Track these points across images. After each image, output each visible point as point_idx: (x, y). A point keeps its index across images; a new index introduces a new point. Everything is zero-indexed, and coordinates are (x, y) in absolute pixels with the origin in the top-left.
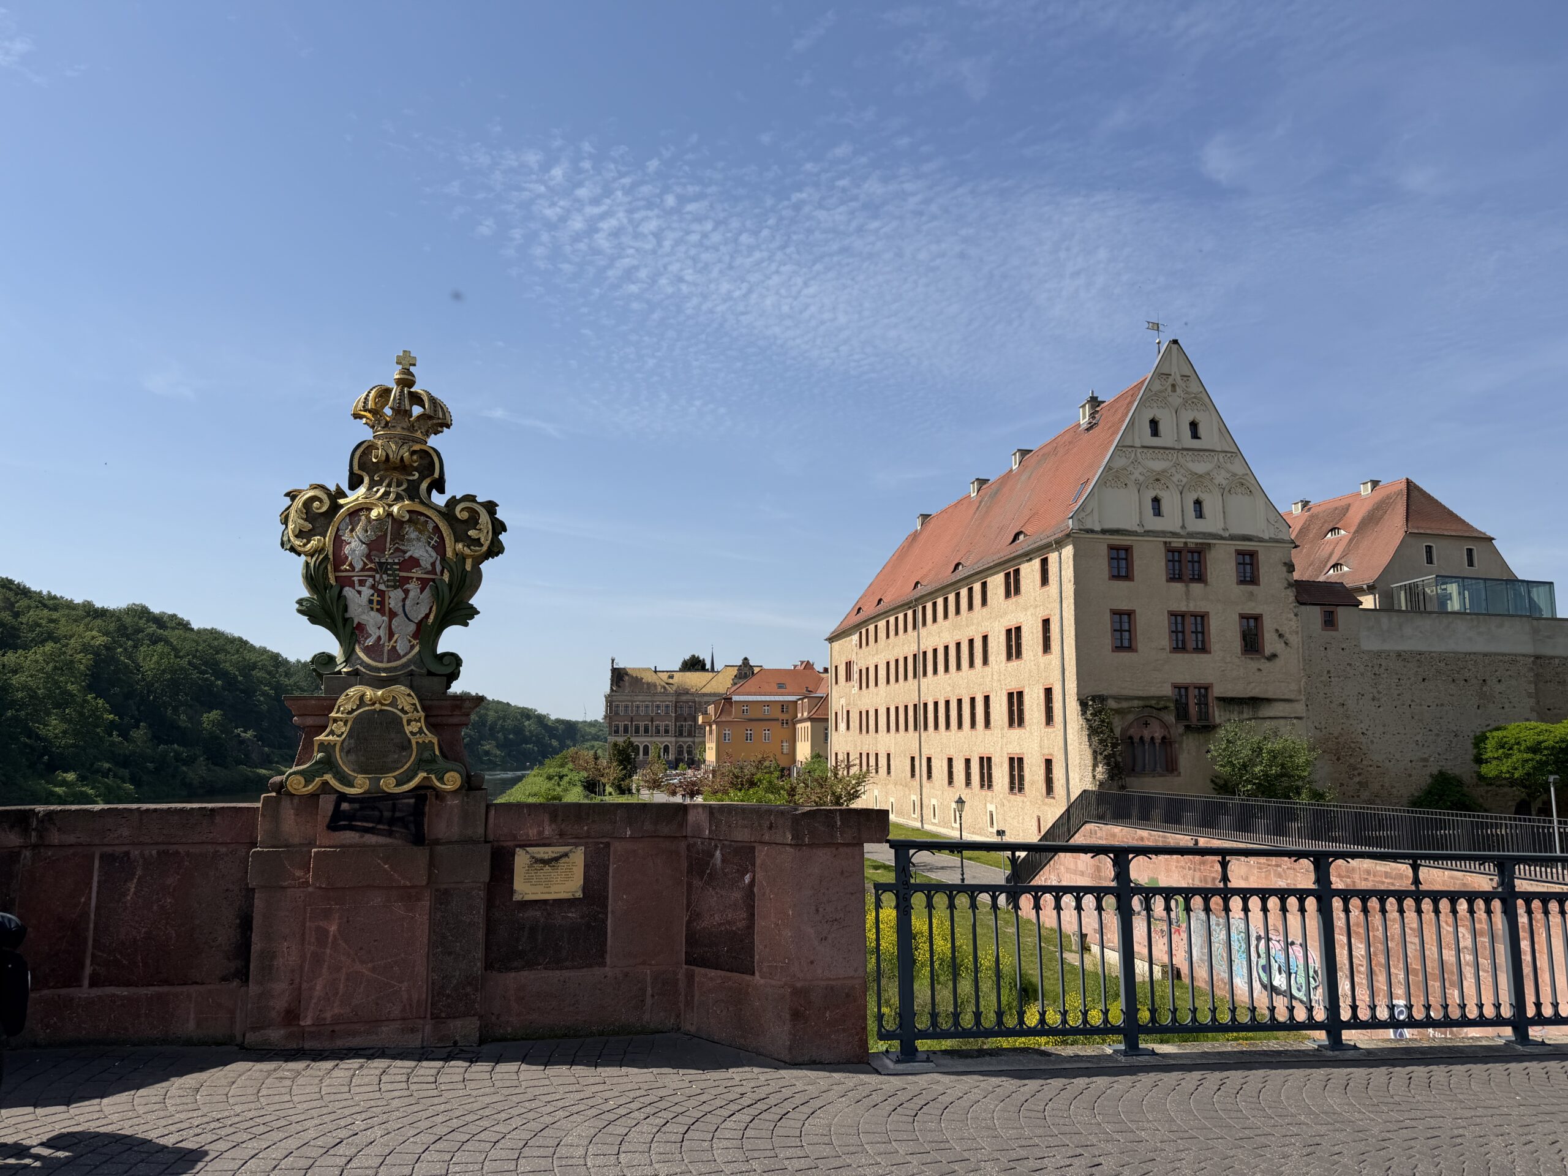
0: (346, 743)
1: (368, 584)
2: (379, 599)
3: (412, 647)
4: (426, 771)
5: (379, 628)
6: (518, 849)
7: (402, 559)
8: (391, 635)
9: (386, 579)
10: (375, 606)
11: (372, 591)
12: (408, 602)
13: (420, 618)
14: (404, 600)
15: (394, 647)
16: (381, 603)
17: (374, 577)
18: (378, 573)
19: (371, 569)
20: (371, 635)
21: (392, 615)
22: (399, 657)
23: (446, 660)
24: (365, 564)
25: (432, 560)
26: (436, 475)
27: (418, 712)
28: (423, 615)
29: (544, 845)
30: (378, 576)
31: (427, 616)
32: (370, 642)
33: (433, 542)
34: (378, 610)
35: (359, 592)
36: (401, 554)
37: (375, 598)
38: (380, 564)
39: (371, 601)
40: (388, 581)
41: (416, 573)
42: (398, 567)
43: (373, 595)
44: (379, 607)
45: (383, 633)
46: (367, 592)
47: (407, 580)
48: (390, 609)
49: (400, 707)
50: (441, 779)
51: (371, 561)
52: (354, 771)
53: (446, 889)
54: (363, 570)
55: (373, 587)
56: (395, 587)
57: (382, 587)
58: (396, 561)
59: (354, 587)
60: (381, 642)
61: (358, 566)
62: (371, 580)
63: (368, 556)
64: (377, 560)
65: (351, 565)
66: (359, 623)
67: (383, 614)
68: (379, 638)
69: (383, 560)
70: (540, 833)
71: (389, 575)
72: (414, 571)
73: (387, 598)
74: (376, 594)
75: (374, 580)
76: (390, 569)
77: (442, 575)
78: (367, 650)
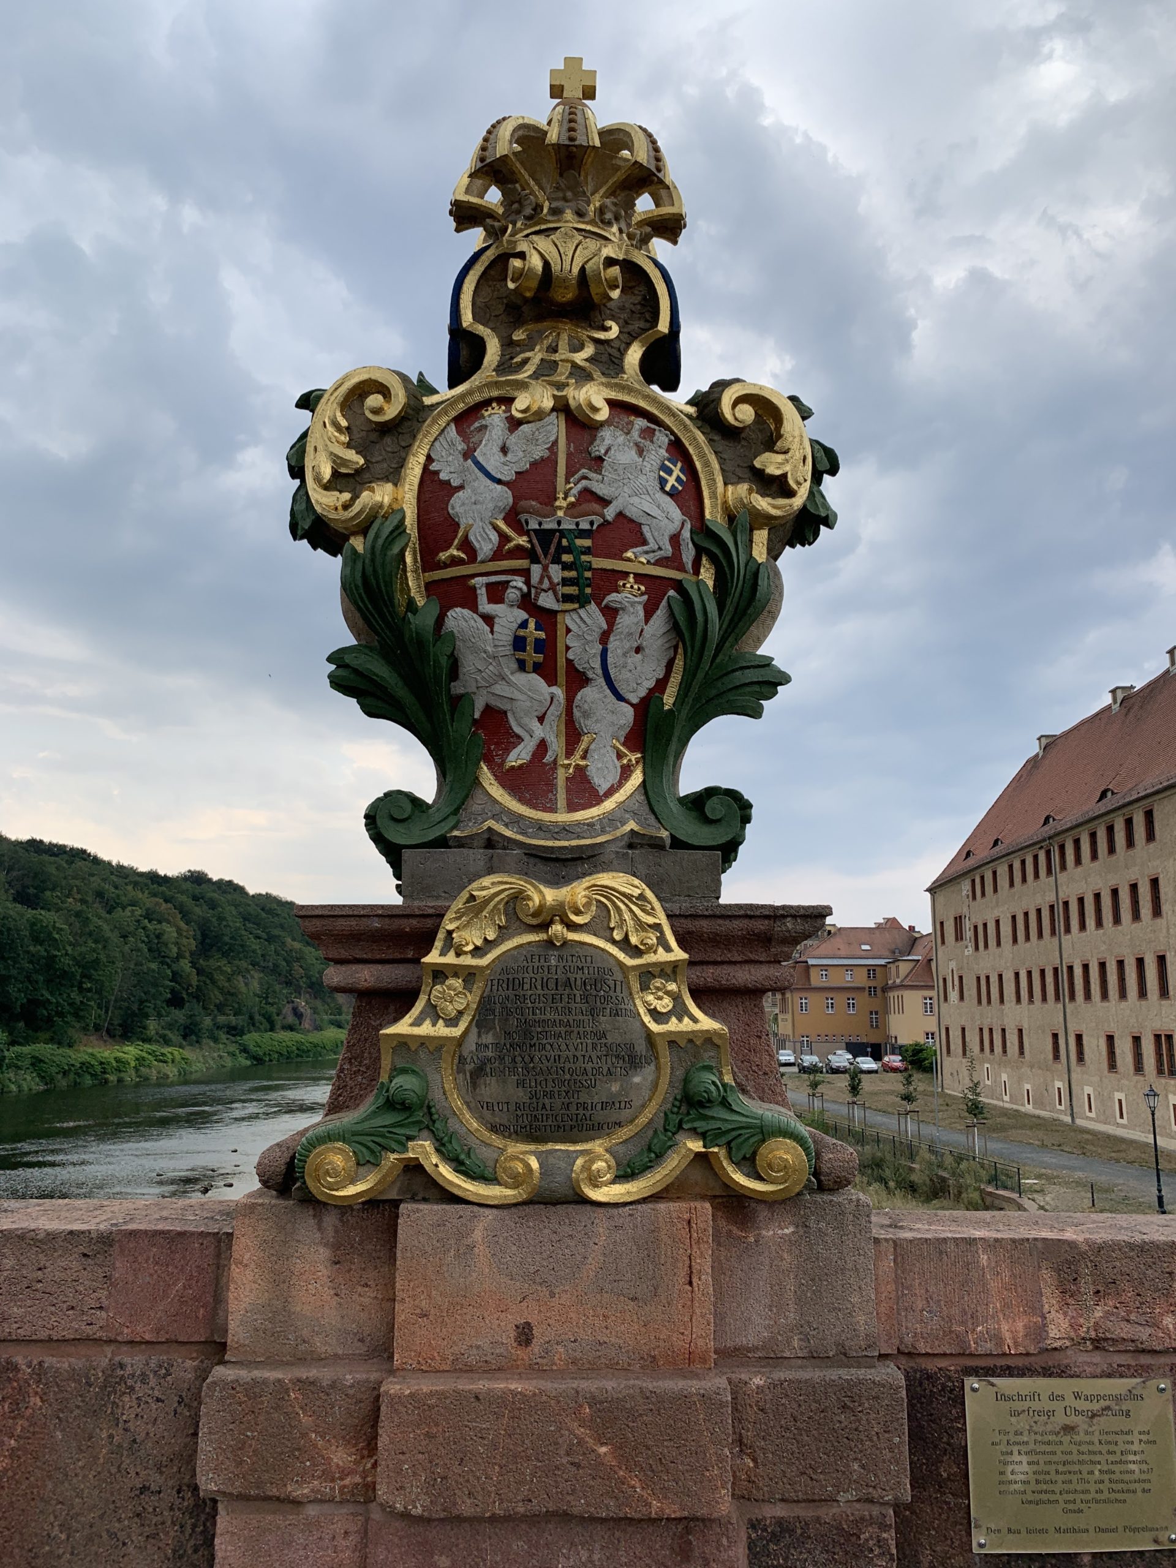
0: (470, 1045)
1: (512, 594)
2: (542, 635)
3: (626, 772)
4: (703, 1136)
5: (541, 719)
6: (972, 1382)
7: (598, 520)
8: (573, 735)
9: (556, 579)
10: (532, 656)
11: (523, 615)
12: (613, 644)
13: (642, 692)
14: (604, 638)
15: (581, 770)
16: (546, 647)
17: (526, 573)
18: (535, 560)
19: (518, 552)
20: (520, 739)
21: (577, 680)
22: (596, 799)
23: (713, 808)
24: (504, 538)
25: (673, 528)
26: (663, 326)
27: (668, 949)
28: (651, 684)
29: (1047, 1372)
30: (536, 570)
31: (661, 685)
32: (519, 756)
33: (671, 481)
34: (537, 669)
35: (489, 620)
36: (596, 507)
37: (533, 632)
38: (544, 536)
39: (519, 643)
40: (565, 582)
41: (637, 560)
42: (587, 543)
43: (524, 625)
44: (540, 657)
45: (552, 734)
46: (508, 616)
47: (612, 580)
48: (569, 662)
49: (617, 936)
50: (749, 1164)
51: (521, 530)
52: (494, 1129)
54: (498, 554)
55: (527, 602)
56: (581, 601)
57: (547, 601)
58: (584, 526)
59: (473, 606)
60: (548, 758)
61: (485, 543)
62: (519, 582)
63: (513, 517)
64: (533, 525)
65: (466, 545)
66: (488, 709)
67: (551, 681)
68: (542, 746)
69: (549, 525)
70: (1039, 1331)
71: (566, 567)
72: (629, 554)
73: (561, 631)
74: (532, 625)
75: (527, 582)
76: (568, 550)
77: (697, 572)
78: (512, 780)
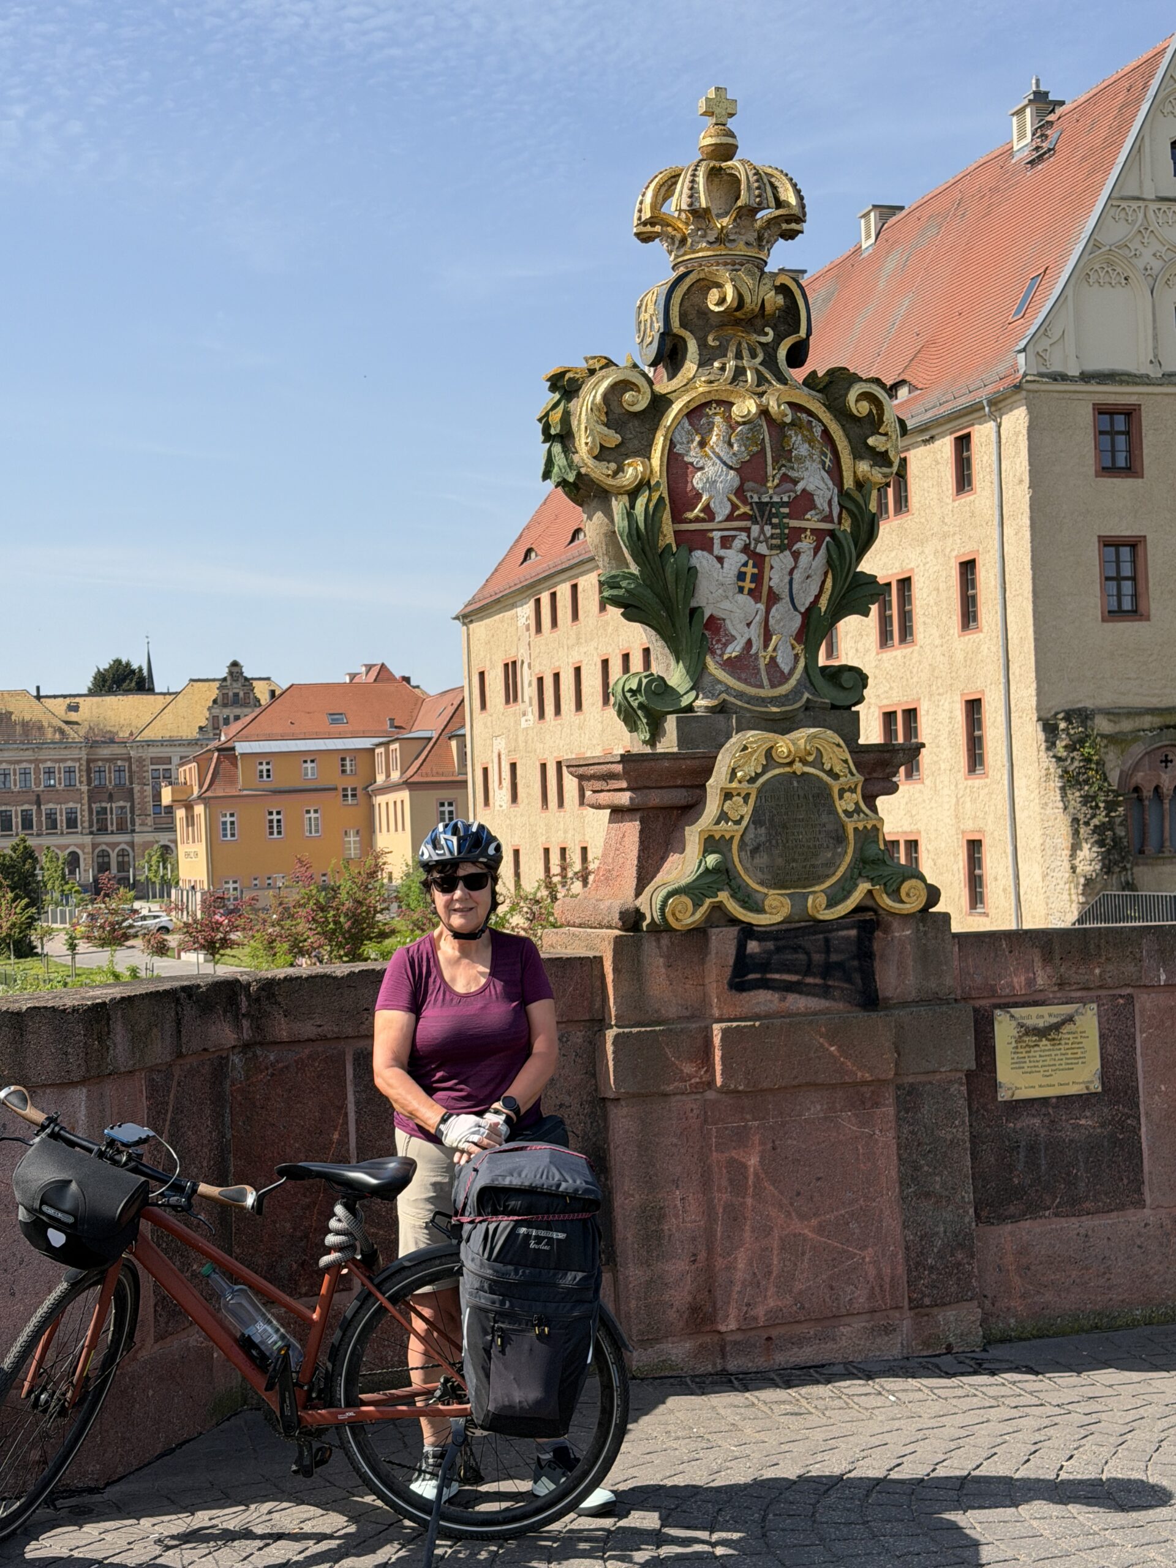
0: (751, 835)
1: (738, 544)
2: (756, 571)
4: (872, 880)
5: (749, 625)
6: (998, 1012)
7: (793, 495)
8: (767, 636)
9: (768, 534)
10: (748, 585)
11: (743, 558)
12: (797, 575)
13: (807, 605)
14: (791, 572)
15: (773, 659)
16: (757, 579)
17: (747, 530)
18: (756, 522)
19: (744, 517)
20: (734, 638)
21: (773, 598)
23: (846, 679)
24: (735, 507)
25: (828, 495)
26: (803, 333)
27: (852, 774)
28: (812, 599)
29: (1036, 1004)
30: (755, 530)
31: (818, 597)
32: (734, 650)
33: (828, 463)
34: (751, 592)
35: (720, 559)
36: (790, 486)
37: (750, 570)
38: (761, 505)
39: (741, 576)
40: (772, 536)
41: (812, 521)
42: (786, 510)
43: (745, 565)
44: (753, 586)
45: (755, 633)
46: (734, 558)
47: (796, 534)
48: (770, 588)
49: (827, 767)
50: (895, 894)
51: (745, 501)
52: (762, 883)
53: (911, 1085)
54: (730, 518)
55: (746, 549)
56: (781, 548)
57: (762, 549)
58: (785, 499)
59: (711, 551)
60: (753, 651)
61: (722, 511)
62: (744, 536)
63: (740, 492)
64: (756, 499)
65: (707, 509)
66: (711, 616)
67: (757, 600)
68: (749, 643)
69: (765, 499)
70: (1031, 982)
71: (774, 526)
72: (808, 516)
73: (767, 569)
74: (751, 562)
75: (749, 537)
76: (776, 515)
77: (840, 523)
78: (731, 665)
